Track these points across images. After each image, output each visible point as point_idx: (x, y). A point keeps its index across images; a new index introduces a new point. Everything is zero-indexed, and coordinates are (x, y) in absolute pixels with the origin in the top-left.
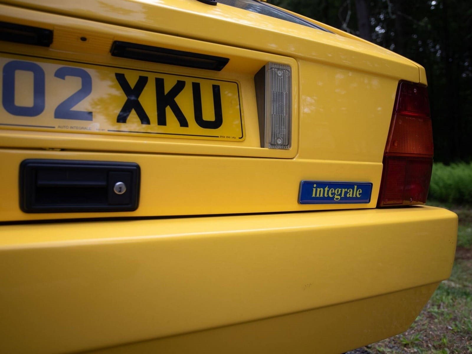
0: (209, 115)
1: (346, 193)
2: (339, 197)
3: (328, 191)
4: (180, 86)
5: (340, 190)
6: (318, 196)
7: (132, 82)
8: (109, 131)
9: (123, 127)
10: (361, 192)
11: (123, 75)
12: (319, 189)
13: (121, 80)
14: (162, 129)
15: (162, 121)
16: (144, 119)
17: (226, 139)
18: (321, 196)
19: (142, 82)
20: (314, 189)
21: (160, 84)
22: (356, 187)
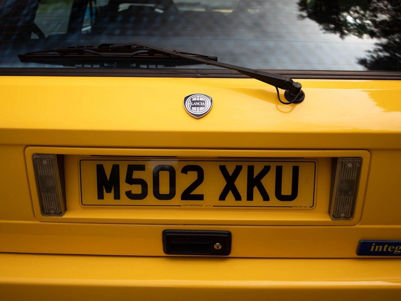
0: (286, 190)
2: (399, 251)
3: (388, 248)
4: (266, 170)
5: (400, 247)
6: (376, 250)
7: (231, 172)
8: (213, 206)
9: (223, 203)
11: (225, 166)
12: (377, 247)
13: (224, 170)
14: (250, 203)
15: (250, 197)
16: (238, 197)
17: (298, 208)
18: (380, 250)
19: (238, 170)
20: (373, 246)
21: (251, 169)
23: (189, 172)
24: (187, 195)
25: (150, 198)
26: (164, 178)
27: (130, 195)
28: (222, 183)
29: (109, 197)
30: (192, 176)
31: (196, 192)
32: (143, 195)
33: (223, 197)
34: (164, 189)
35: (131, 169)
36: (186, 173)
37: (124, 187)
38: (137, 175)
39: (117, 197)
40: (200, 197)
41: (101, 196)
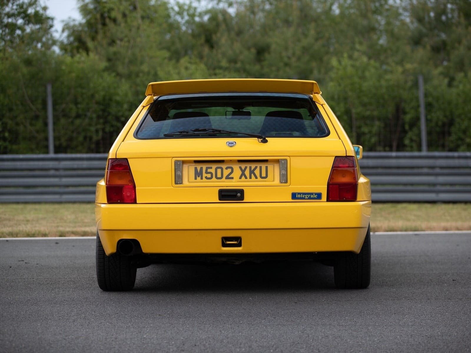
0: (264, 175)
1: (310, 196)
2: (307, 198)
3: (302, 196)
4: (256, 168)
5: (307, 195)
6: (298, 197)
7: (243, 169)
8: (237, 181)
9: (240, 180)
10: (317, 196)
11: (241, 167)
12: (298, 195)
13: (240, 168)
14: (250, 180)
15: (250, 178)
16: (246, 178)
17: (268, 181)
18: (300, 197)
19: (246, 168)
20: (297, 195)
21: (250, 168)
22: (314, 194)
23: (228, 169)
24: (227, 178)
25: (214, 179)
26: (219, 171)
27: (206, 178)
28: (240, 173)
29: (199, 179)
30: (229, 170)
31: (231, 176)
32: (211, 178)
33: (240, 178)
34: (219, 175)
35: (207, 168)
36: (227, 169)
37: (204, 175)
38: (209, 170)
39: (202, 179)
40: (232, 178)
41: (196, 179)
